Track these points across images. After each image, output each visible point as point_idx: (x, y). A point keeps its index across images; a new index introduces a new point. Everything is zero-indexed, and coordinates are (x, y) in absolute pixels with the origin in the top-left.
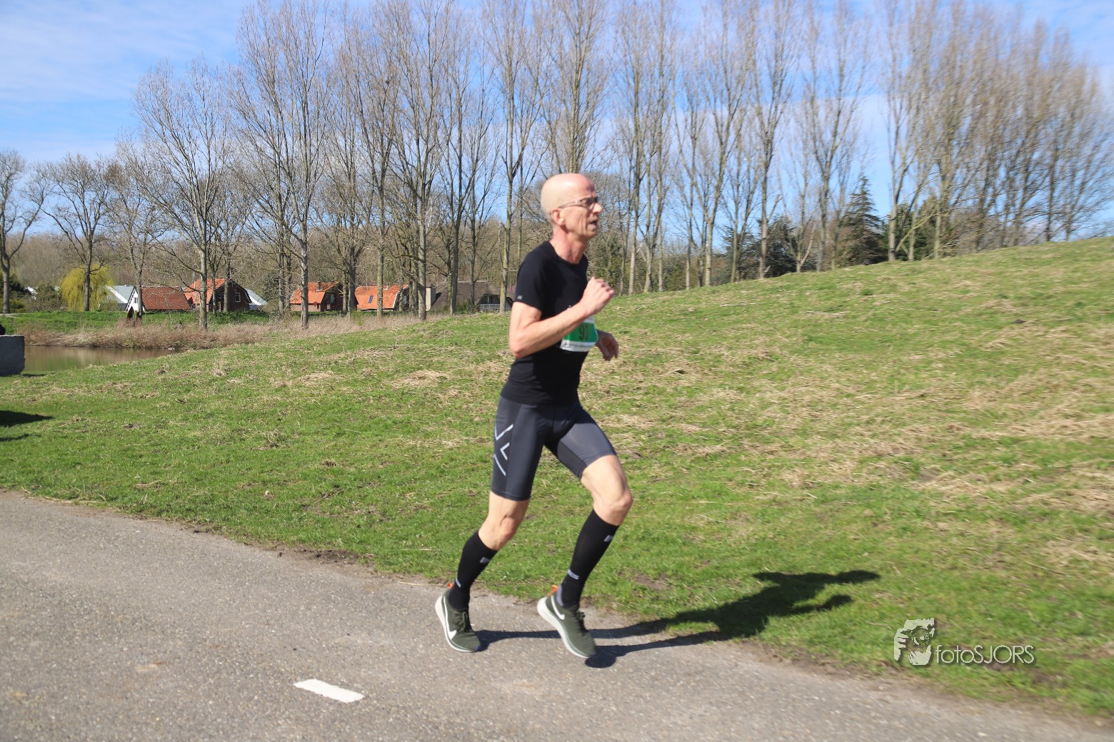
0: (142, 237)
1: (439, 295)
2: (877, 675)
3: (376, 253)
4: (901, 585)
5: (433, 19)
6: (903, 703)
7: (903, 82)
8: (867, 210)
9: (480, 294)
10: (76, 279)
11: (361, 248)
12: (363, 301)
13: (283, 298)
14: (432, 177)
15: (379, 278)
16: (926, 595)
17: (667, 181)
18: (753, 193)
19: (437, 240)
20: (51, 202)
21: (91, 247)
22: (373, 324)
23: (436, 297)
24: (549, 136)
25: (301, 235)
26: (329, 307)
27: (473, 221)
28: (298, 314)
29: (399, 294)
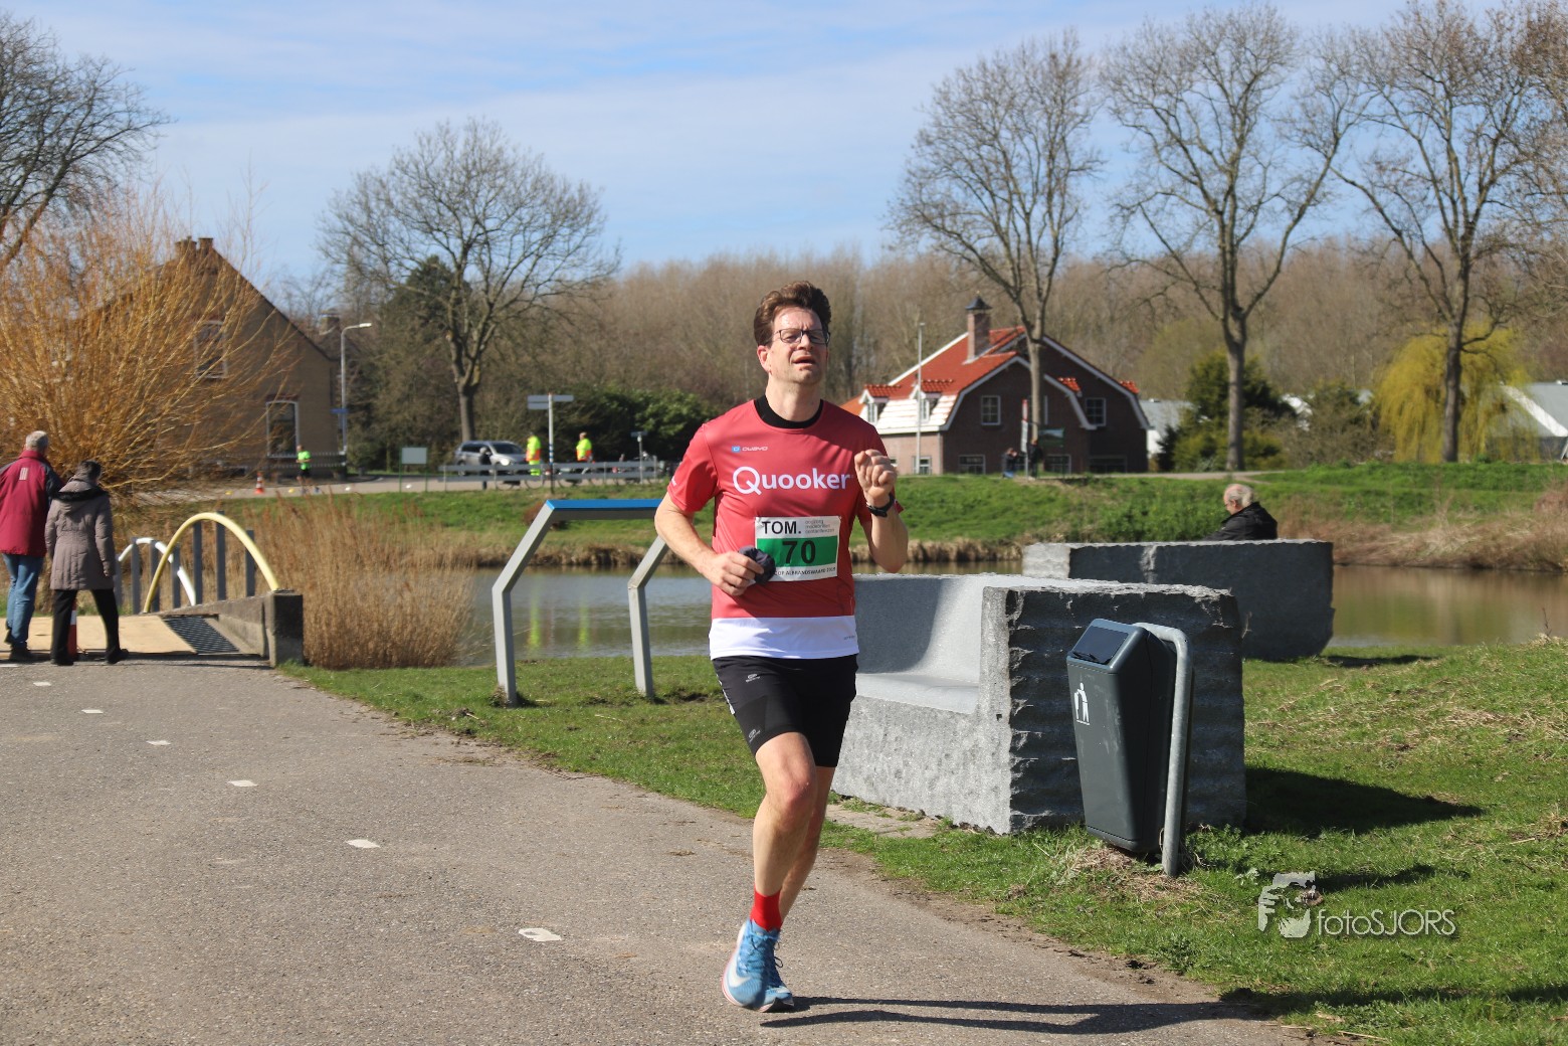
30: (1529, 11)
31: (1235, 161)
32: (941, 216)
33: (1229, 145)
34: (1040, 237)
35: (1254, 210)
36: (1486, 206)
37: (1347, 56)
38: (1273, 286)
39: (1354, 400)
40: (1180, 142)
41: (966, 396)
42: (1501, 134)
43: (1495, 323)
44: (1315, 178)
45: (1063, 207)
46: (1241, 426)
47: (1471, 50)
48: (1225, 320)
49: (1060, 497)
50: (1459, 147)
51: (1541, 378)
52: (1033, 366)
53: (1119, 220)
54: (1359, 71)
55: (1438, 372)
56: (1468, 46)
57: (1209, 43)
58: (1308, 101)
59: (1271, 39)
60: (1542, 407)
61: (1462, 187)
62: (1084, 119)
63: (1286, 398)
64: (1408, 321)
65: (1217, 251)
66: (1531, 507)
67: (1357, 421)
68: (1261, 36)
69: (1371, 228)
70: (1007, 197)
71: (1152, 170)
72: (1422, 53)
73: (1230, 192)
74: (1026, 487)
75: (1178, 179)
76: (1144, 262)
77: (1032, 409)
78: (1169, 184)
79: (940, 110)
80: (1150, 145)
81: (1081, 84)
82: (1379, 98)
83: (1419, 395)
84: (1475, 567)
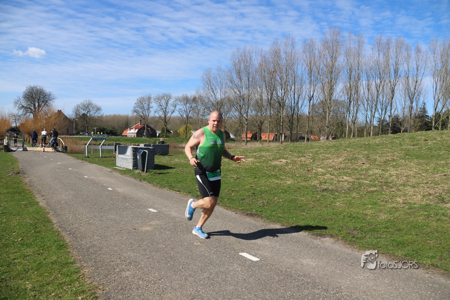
0: (201, 117)
2: (429, 268)
3: (268, 123)
4: (437, 239)
5: (287, 53)
6: (437, 279)
7: (438, 72)
8: (425, 113)
9: (299, 136)
10: (183, 129)
11: (263, 121)
12: (263, 137)
13: (240, 136)
14: (286, 100)
15: (268, 131)
16: (446, 243)
17: (359, 103)
18: (387, 107)
19: (286, 119)
20: (178, 107)
21: (187, 120)
22: (266, 145)
23: (285, 137)
24: (322, 88)
25: (246, 117)
26: (253, 139)
27: (298, 114)
28: (244, 141)
29: (274, 136)
30: (194, 96)
31: (166, 108)
32: (137, 111)
33: (165, 106)
34: (147, 114)
35: (168, 112)
36: (189, 114)
37: (177, 99)
38: (169, 120)
40: (161, 105)
41: (139, 129)
42: (191, 107)
43: (190, 125)
44: (174, 110)
45: (149, 111)
46: (166, 134)
47: (188, 99)
48: (165, 123)
49: (148, 140)
50: (187, 108)
52: (146, 127)
53: (155, 113)
57: (164, 96)
58: (173, 102)
61: (187, 112)
62: (152, 103)
63: (170, 131)
64: (182, 124)
67: (177, 134)
68: (169, 96)
69: (179, 115)
70: (143, 110)
71: (158, 108)
72: (184, 99)
73: (166, 111)
74: (144, 139)
75: (160, 109)
76: (157, 117)
77: (145, 131)
79: (137, 101)
80: (158, 106)
81: (151, 99)
83: (183, 131)
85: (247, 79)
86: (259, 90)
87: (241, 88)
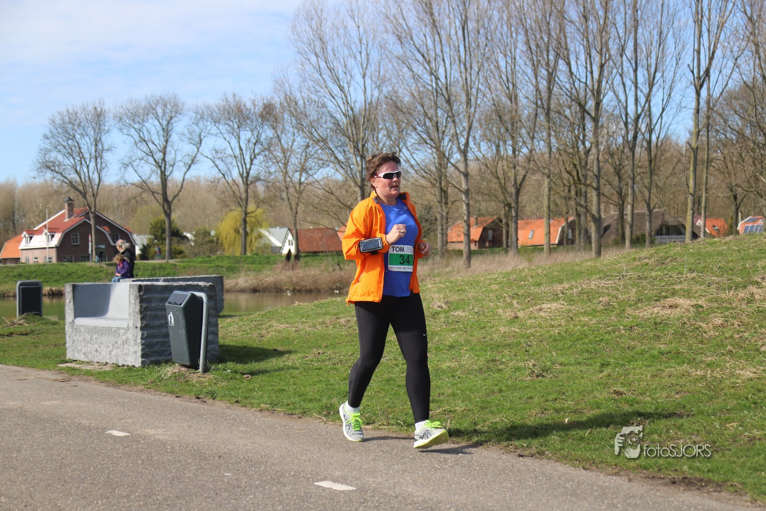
1: (607, 228)
9: (657, 223)
10: (232, 222)
11: (524, 178)
12: (525, 236)
13: (442, 235)
15: (545, 210)
21: (247, 188)
22: (543, 262)
23: (603, 230)
25: (462, 167)
26: (487, 244)
27: (649, 142)
28: (459, 253)
29: (563, 228)
30: (263, 100)
31: (165, 147)
32: (54, 166)
33: (162, 142)
34: (93, 173)
35: (173, 166)
36: (253, 166)
37: (203, 112)
38: (181, 193)
39: (209, 234)
40: (145, 141)
41: (66, 234)
42: (257, 141)
43: (258, 207)
44: (194, 155)
45: (101, 163)
46: (170, 244)
47: (246, 112)
48: (164, 205)
49: (105, 271)
50: (243, 146)
51: (272, 227)
52: (92, 222)
53: (123, 168)
54: (208, 118)
55: (239, 224)
56: (244, 111)
57: (154, 106)
58: (190, 128)
59: (176, 105)
60: (273, 235)
61: (244, 159)
62: (108, 131)
63: (185, 234)
64: (228, 206)
65: (160, 180)
66: (271, 270)
67: (211, 241)
68: (172, 104)
69: (214, 173)
70: (78, 158)
71: (135, 151)
72: (229, 112)
73: (164, 159)
74: (91, 267)
75: (144, 154)
76: (133, 184)
77: (92, 238)
78: (141, 156)
79: (51, 127)
80: (133, 141)
81: (107, 119)
82: (215, 128)
83: (232, 232)
84: (255, 290)
85: (458, 23)
86: (502, 64)
87: (440, 60)
